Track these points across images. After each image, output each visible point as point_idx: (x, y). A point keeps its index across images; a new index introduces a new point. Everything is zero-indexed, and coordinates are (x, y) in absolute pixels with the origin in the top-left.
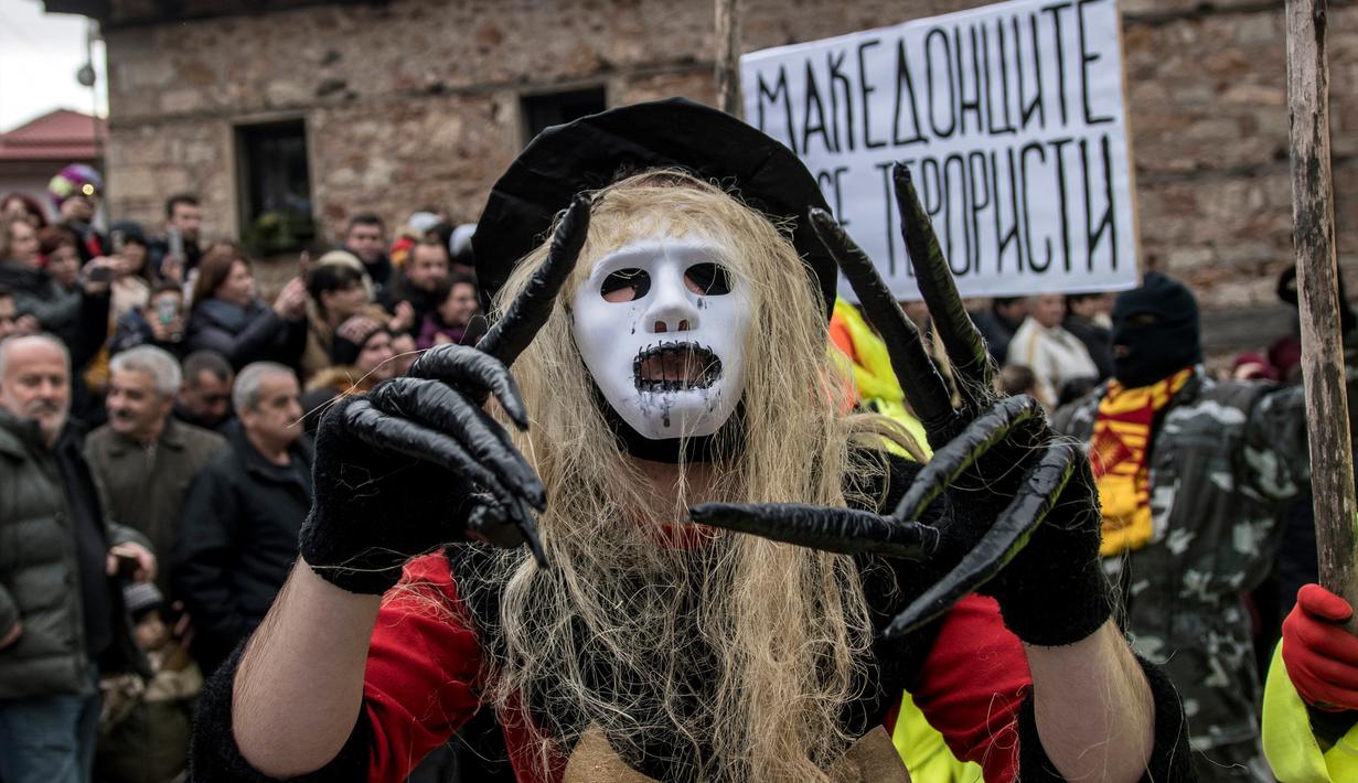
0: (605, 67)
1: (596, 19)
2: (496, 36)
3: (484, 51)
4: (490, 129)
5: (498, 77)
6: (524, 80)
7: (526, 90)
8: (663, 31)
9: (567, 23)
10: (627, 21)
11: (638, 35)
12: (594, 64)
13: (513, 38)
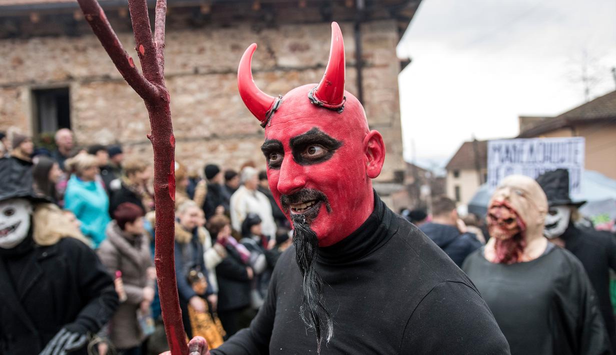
0: (70, 78)
1: (67, 56)
2: (19, 62)
3: (14, 68)
4: (16, 103)
5: (20, 79)
6: (33, 82)
7: (34, 86)
8: (97, 63)
9: (54, 58)
10: (81, 58)
11: (86, 64)
12: (64, 76)
13: (28, 63)
